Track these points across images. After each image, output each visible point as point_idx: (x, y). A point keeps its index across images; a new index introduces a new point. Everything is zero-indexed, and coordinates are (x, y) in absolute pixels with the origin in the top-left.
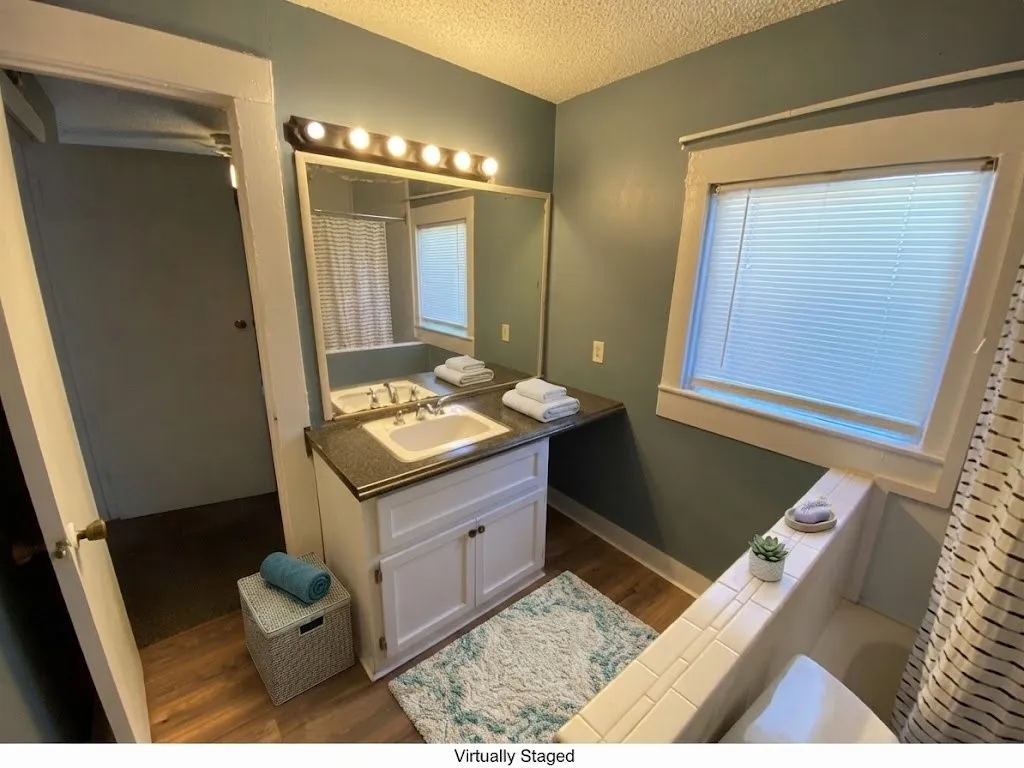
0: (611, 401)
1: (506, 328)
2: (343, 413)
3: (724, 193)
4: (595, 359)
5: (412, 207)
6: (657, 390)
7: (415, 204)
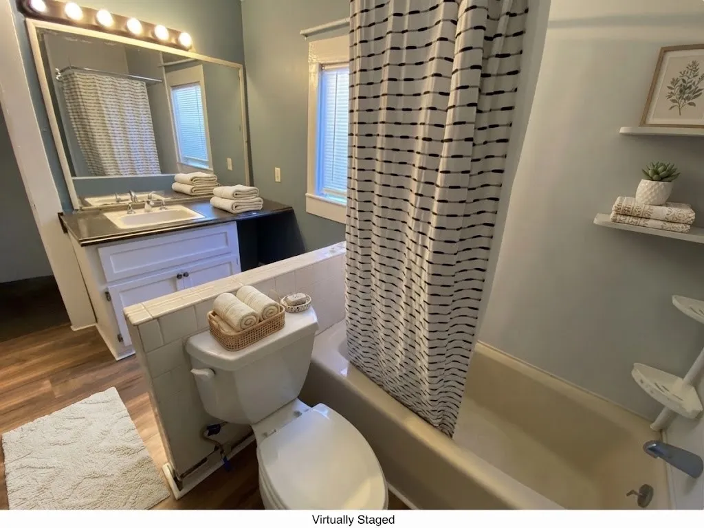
0: (284, 205)
1: (229, 160)
2: (90, 205)
3: (328, 70)
4: (277, 180)
5: (166, 72)
6: (305, 197)
7: (169, 69)
